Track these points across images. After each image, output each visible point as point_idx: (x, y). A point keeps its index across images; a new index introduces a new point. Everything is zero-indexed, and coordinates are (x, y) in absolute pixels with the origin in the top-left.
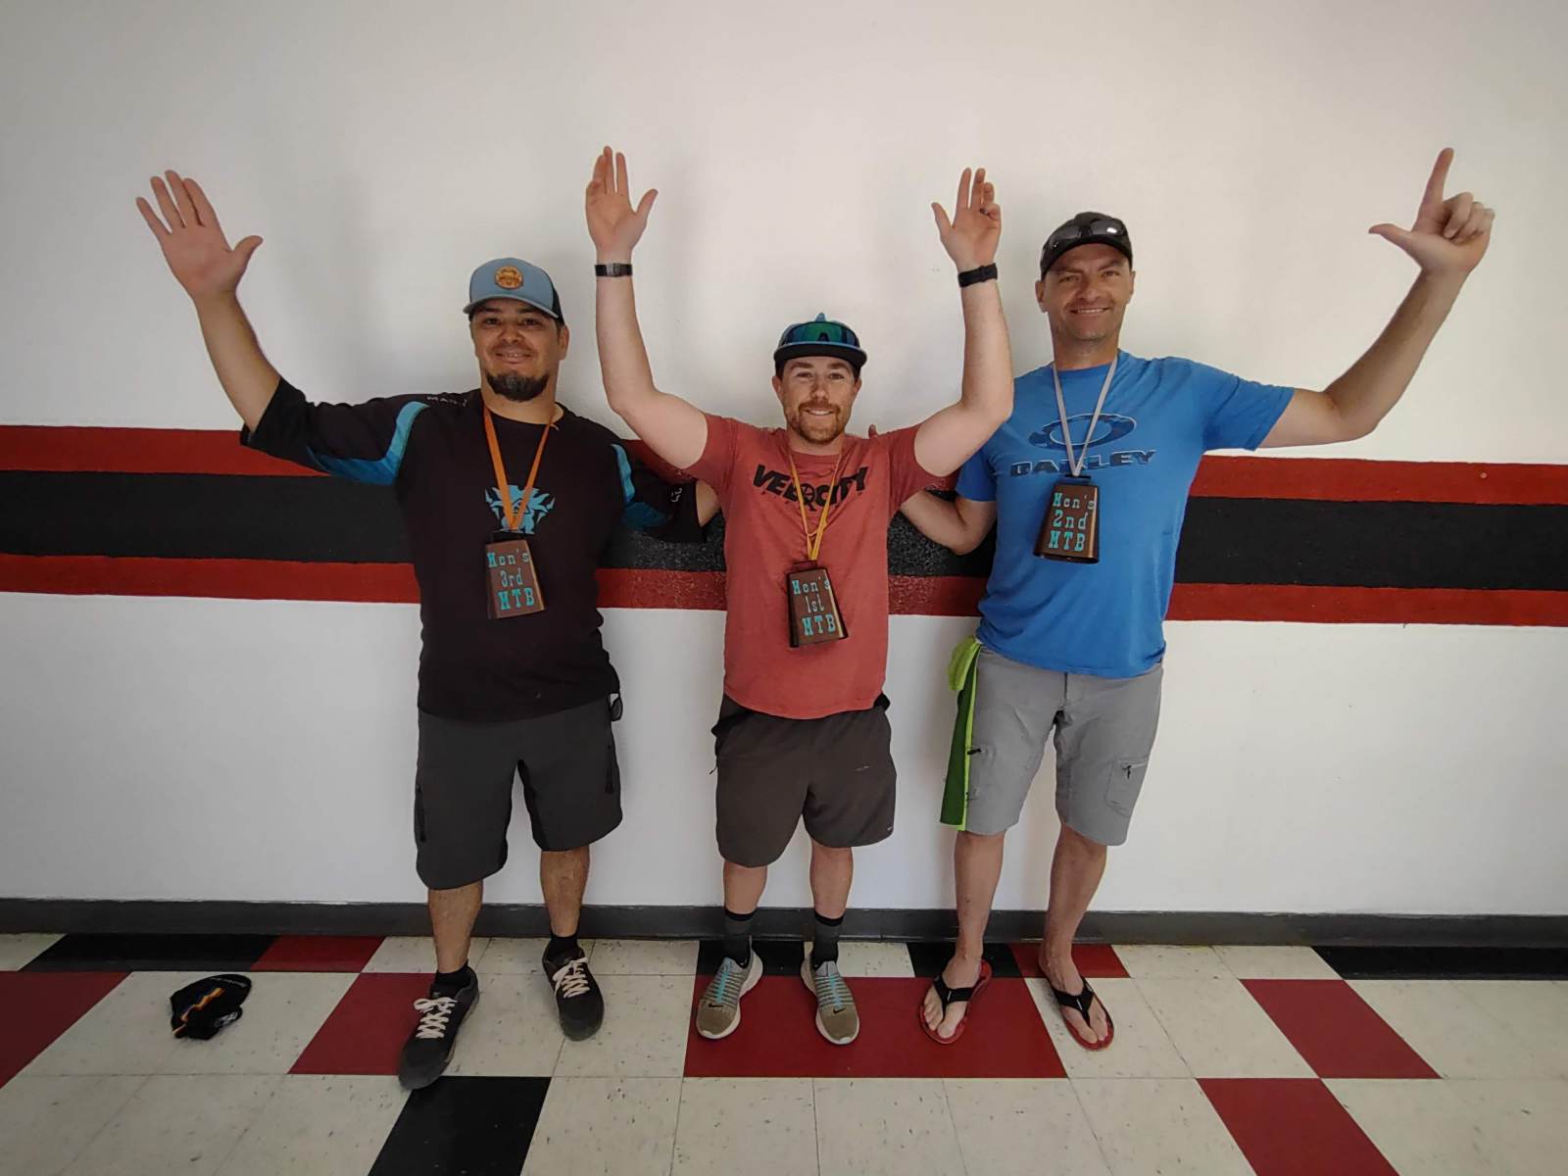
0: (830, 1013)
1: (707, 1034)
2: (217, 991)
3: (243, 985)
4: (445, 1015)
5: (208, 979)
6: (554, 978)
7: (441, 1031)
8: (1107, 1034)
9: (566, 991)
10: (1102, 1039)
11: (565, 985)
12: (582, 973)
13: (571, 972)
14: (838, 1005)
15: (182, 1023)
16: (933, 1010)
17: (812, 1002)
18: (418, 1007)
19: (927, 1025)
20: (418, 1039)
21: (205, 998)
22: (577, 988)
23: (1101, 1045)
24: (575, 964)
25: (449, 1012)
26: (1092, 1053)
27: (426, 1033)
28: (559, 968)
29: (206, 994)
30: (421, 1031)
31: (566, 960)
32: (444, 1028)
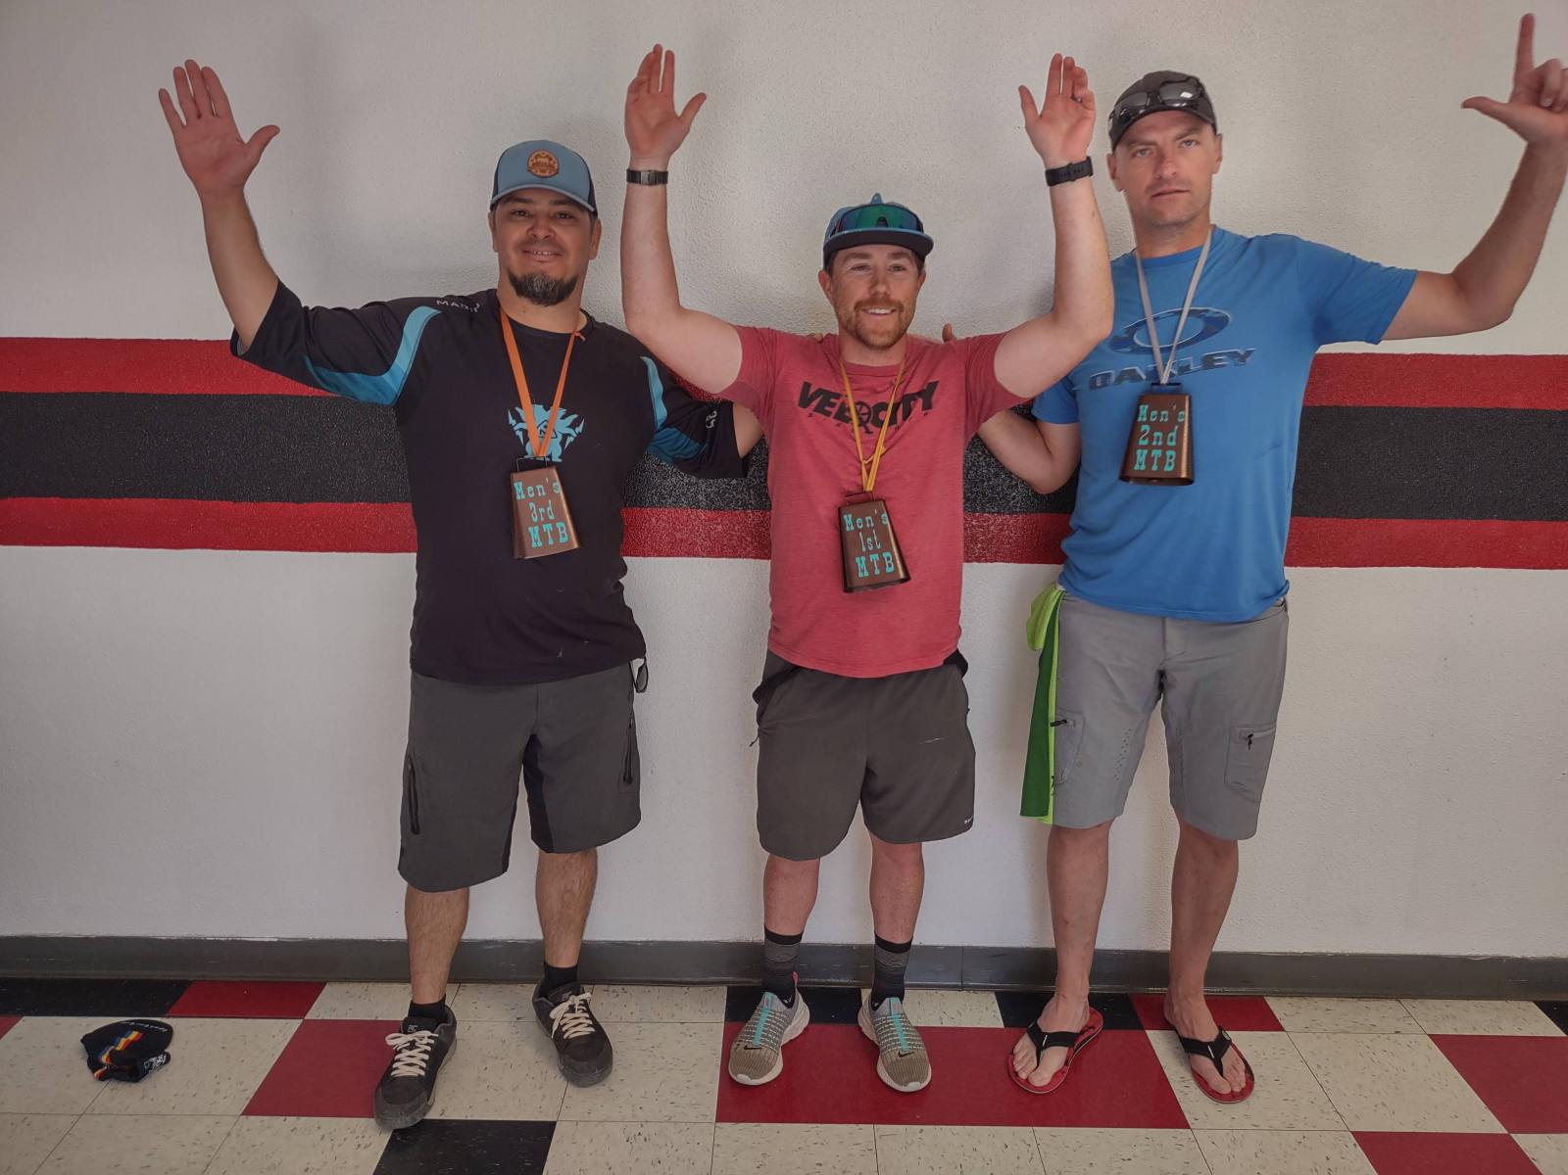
0: (894, 1057)
1: (743, 1079)
2: (134, 1035)
3: (164, 1030)
4: (425, 1052)
5: (117, 1024)
6: (552, 1015)
7: (421, 1068)
8: (1243, 1085)
9: (567, 1031)
10: (1237, 1089)
11: (565, 1024)
12: (584, 1011)
13: (572, 1009)
14: (905, 1047)
15: (103, 1065)
16: (1023, 1058)
17: (873, 1051)
18: (390, 1042)
19: (1017, 1074)
20: (395, 1079)
21: (123, 1041)
22: (578, 1028)
23: (1234, 1097)
24: (576, 1000)
25: (429, 1048)
26: (1221, 1106)
27: (402, 1070)
28: (557, 1004)
29: (122, 1037)
30: (396, 1069)
31: (566, 995)
32: (424, 1065)
